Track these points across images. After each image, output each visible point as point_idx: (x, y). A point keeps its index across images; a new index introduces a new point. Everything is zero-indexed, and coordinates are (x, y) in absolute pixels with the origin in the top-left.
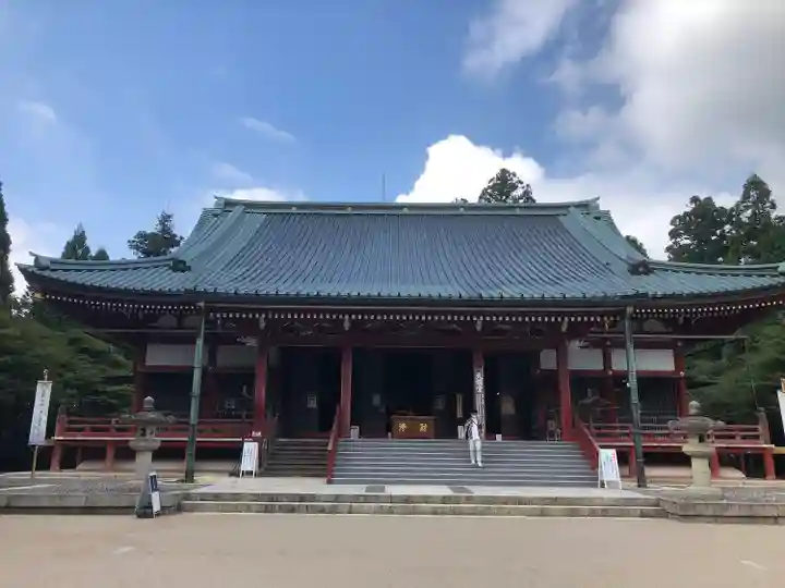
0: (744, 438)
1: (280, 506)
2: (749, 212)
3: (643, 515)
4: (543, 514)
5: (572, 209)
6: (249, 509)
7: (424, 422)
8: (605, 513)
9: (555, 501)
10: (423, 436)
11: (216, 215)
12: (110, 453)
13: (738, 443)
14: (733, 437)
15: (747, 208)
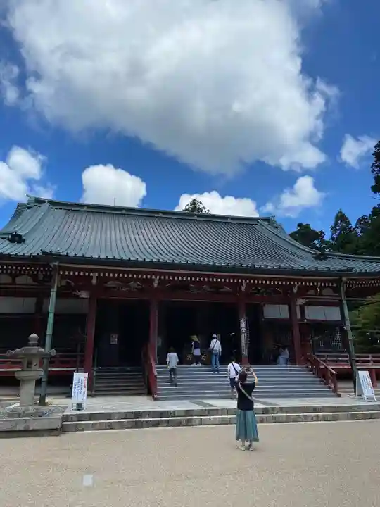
2: (338, 233)
5: (261, 222)
15: (336, 230)
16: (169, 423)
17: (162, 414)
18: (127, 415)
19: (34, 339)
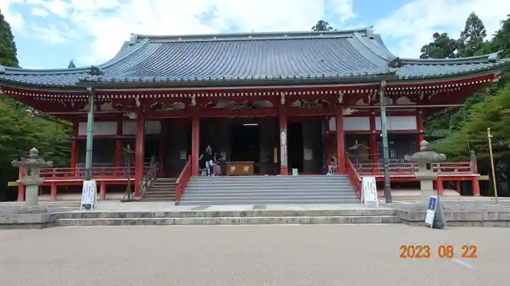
0: (460, 170)
1: (125, 220)
2: (469, 39)
3: (384, 221)
4: (311, 222)
5: (356, 34)
6: (103, 223)
7: (246, 165)
8: (355, 221)
9: (321, 213)
10: (246, 174)
11: (131, 45)
12: (53, 190)
13: (456, 174)
14: (453, 170)
15: (468, 36)
16: (144, 223)
17: (143, 215)
18: (112, 215)
19: (34, 152)
